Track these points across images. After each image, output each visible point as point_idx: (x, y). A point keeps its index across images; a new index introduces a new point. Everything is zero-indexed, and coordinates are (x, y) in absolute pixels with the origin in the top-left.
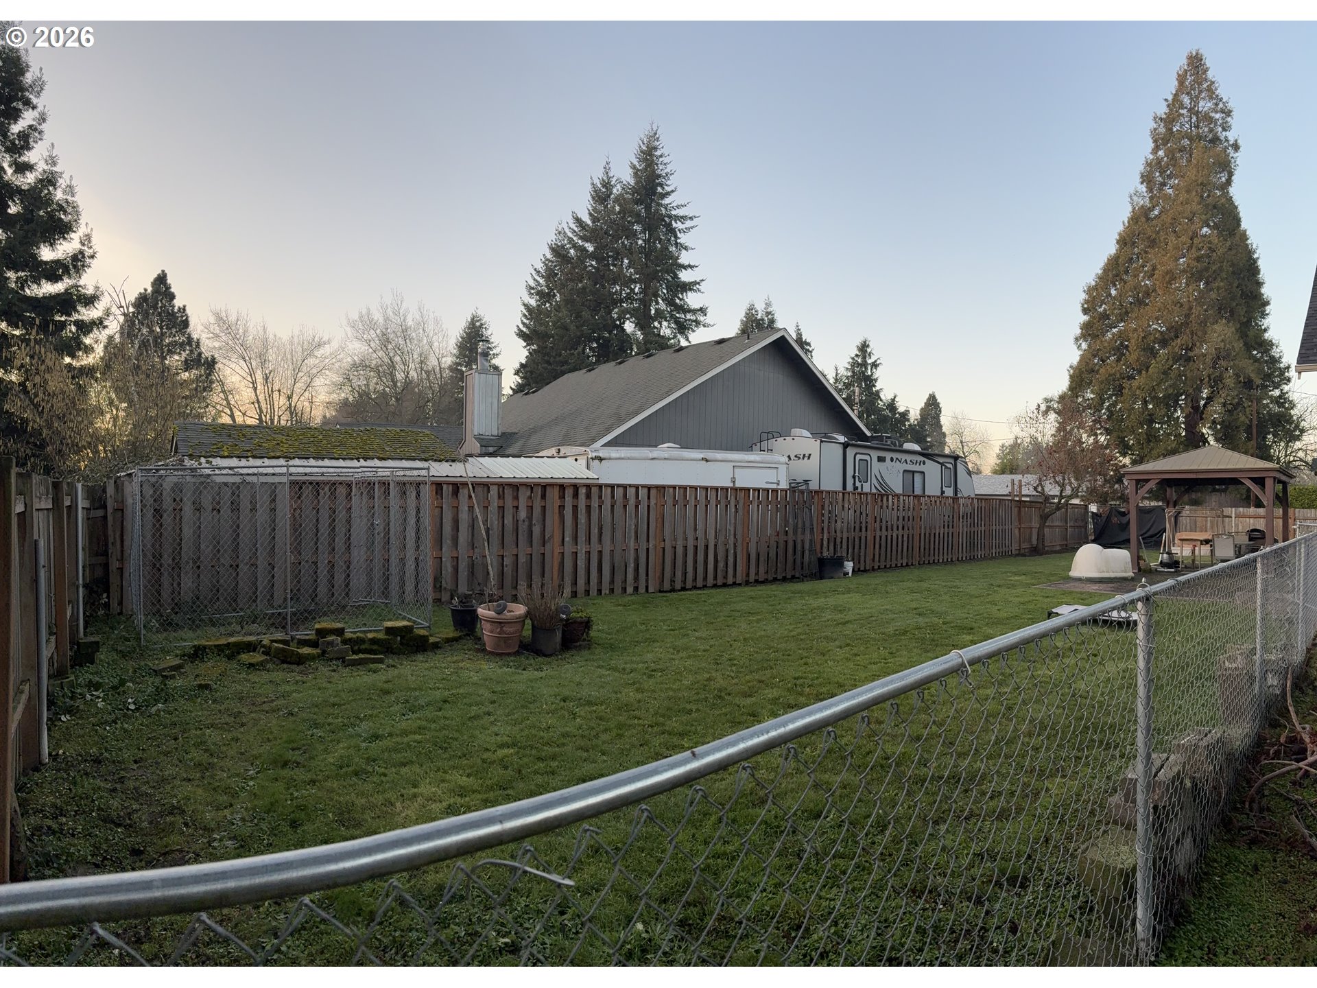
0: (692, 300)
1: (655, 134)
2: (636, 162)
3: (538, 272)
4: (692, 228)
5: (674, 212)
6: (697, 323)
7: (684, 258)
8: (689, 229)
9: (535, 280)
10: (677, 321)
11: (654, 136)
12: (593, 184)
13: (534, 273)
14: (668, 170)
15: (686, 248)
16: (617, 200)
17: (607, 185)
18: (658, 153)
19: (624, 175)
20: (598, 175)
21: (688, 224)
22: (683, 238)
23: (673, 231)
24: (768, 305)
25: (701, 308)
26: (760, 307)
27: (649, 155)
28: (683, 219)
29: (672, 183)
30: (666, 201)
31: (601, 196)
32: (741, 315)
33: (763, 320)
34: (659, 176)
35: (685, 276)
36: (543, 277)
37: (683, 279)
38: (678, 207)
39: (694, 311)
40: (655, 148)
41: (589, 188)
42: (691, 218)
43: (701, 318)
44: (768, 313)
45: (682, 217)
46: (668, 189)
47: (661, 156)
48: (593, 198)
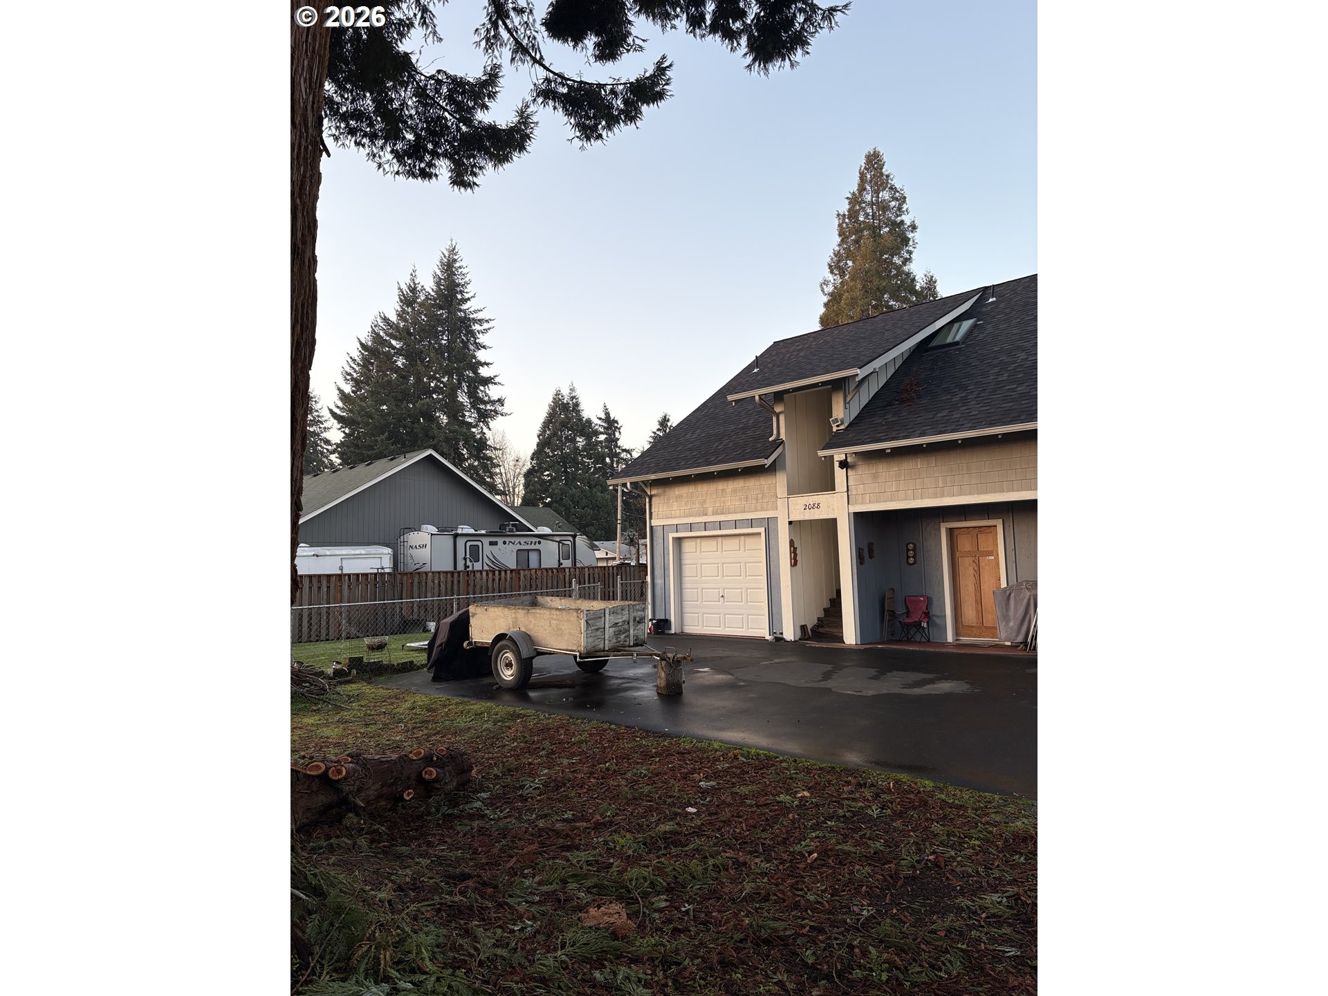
0: (493, 392)
1: (454, 249)
2: (439, 273)
3: (354, 360)
4: (489, 329)
5: (471, 316)
6: (496, 412)
7: (481, 355)
8: (486, 330)
9: (351, 367)
10: (479, 410)
11: (453, 251)
12: (399, 288)
13: (350, 360)
14: (467, 279)
15: (484, 347)
16: (421, 305)
17: (413, 290)
18: (457, 265)
19: (428, 284)
20: (405, 281)
21: (486, 326)
22: (482, 339)
23: (472, 333)
24: (572, 390)
25: (499, 400)
26: (565, 392)
27: (449, 266)
28: (480, 322)
29: (470, 290)
30: (465, 307)
31: (409, 298)
32: (549, 400)
33: (569, 403)
34: (458, 285)
35: (484, 372)
36: (358, 365)
37: (482, 375)
38: (475, 312)
39: (493, 402)
40: (455, 261)
41: (397, 292)
42: (487, 321)
43: (499, 408)
44: (573, 398)
45: (479, 320)
46: (467, 296)
47: (460, 267)
48: (401, 301)
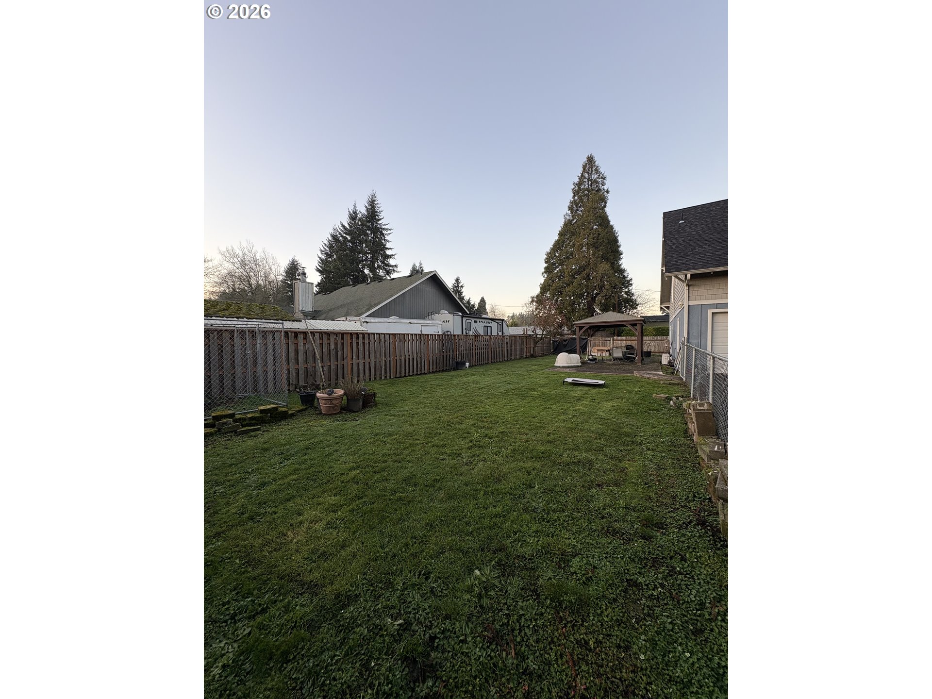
0: (392, 262)
1: (375, 195)
2: (367, 205)
3: (326, 245)
4: (390, 233)
5: (383, 227)
6: (394, 271)
7: (388, 245)
8: (389, 234)
9: (324, 248)
10: (386, 270)
11: (374, 196)
12: (349, 211)
13: (324, 245)
14: (380, 210)
15: (388, 241)
16: (359, 220)
17: (355, 213)
18: (376, 203)
19: (362, 210)
20: (351, 209)
21: (389, 232)
22: (387, 238)
23: (383, 234)
24: (421, 264)
25: (395, 265)
26: (418, 265)
27: (372, 204)
28: (387, 229)
29: (382, 215)
30: (380, 222)
31: (353, 217)
32: (411, 268)
33: (419, 270)
34: (377, 212)
35: (388, 252)
36: (328, 247)
37: (388, 254)
38: (385, 225)
39: (392, 266)
40: (375, 201)
41: (348, 213)
42: (390, 230)
43: (396, 269)
44: (421, 267)
46: (381, 217)
47: (377, 204)
48: (350, 217)
